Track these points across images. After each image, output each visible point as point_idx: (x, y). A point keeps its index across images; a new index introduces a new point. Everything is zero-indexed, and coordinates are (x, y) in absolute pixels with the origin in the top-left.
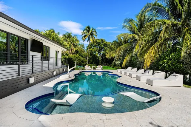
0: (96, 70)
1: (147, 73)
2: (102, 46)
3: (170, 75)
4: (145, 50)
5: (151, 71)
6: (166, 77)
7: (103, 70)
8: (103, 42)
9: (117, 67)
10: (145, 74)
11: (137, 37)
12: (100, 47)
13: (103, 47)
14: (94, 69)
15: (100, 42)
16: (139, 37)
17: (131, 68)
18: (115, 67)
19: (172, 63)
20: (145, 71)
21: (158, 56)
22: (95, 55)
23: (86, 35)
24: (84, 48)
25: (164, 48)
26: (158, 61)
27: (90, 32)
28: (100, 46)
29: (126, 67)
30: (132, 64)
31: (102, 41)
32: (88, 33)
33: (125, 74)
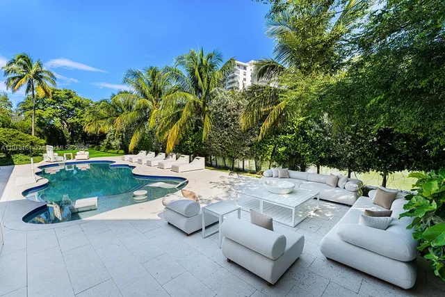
0: (75, 161)
1: (170, 159)
2: (70, 106)
3: (194, 158)
4: (165, 128)
5: (174, 156)
6: (190, 162)
7: (91, 159)
8: (71, 97)
9: (116, 151)
10: (168, 160)
11: (150, 103)
12: (65, 108)
13: (73, 109)
14: (69, 157)
15: (63, 95)
16: (153, 103)
17: (145, 152)
18: (111, 151)
19: (195, 145)
20: (166, 156)
21: (181, 137)
22: (53, 125)
23: (21, 78)
24: (10, 105)
25: (187, 127)
26: (181, 142)
27: (32, 72)
28: (63, 105)
29: (136, 151)
30: (144, 145)
31: (69, 95)
32: (28, 72)
33: (140, 161)
